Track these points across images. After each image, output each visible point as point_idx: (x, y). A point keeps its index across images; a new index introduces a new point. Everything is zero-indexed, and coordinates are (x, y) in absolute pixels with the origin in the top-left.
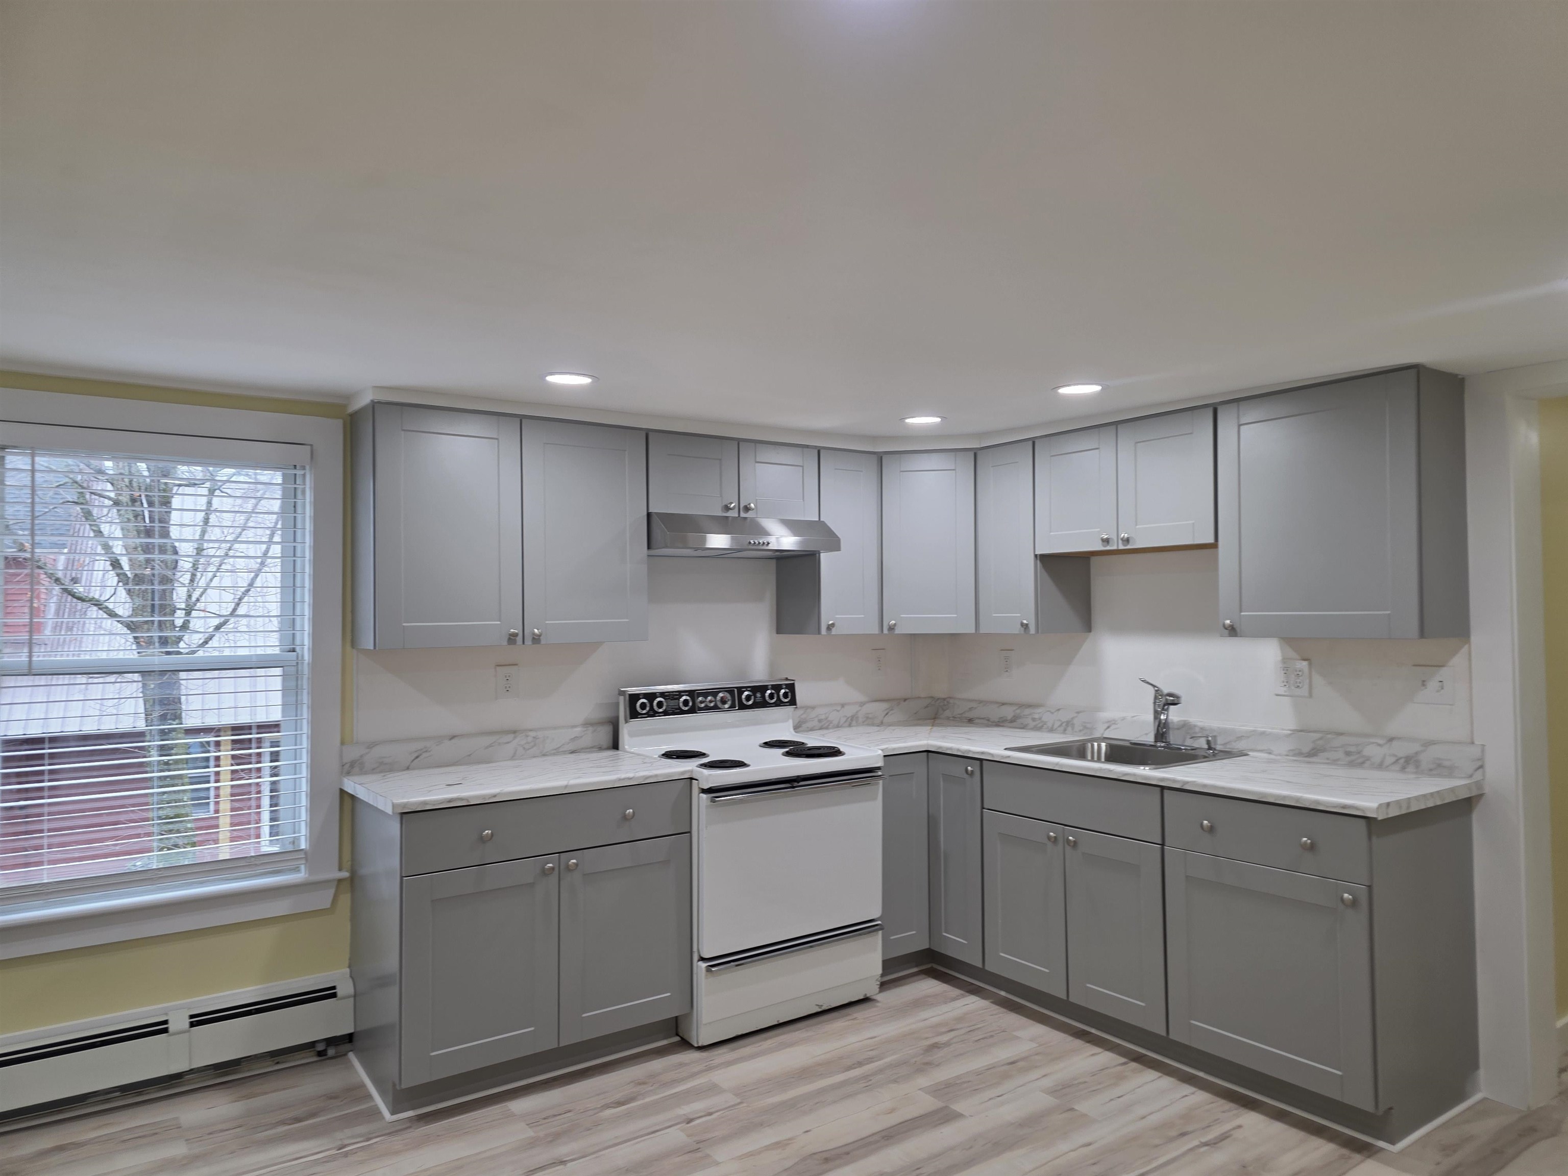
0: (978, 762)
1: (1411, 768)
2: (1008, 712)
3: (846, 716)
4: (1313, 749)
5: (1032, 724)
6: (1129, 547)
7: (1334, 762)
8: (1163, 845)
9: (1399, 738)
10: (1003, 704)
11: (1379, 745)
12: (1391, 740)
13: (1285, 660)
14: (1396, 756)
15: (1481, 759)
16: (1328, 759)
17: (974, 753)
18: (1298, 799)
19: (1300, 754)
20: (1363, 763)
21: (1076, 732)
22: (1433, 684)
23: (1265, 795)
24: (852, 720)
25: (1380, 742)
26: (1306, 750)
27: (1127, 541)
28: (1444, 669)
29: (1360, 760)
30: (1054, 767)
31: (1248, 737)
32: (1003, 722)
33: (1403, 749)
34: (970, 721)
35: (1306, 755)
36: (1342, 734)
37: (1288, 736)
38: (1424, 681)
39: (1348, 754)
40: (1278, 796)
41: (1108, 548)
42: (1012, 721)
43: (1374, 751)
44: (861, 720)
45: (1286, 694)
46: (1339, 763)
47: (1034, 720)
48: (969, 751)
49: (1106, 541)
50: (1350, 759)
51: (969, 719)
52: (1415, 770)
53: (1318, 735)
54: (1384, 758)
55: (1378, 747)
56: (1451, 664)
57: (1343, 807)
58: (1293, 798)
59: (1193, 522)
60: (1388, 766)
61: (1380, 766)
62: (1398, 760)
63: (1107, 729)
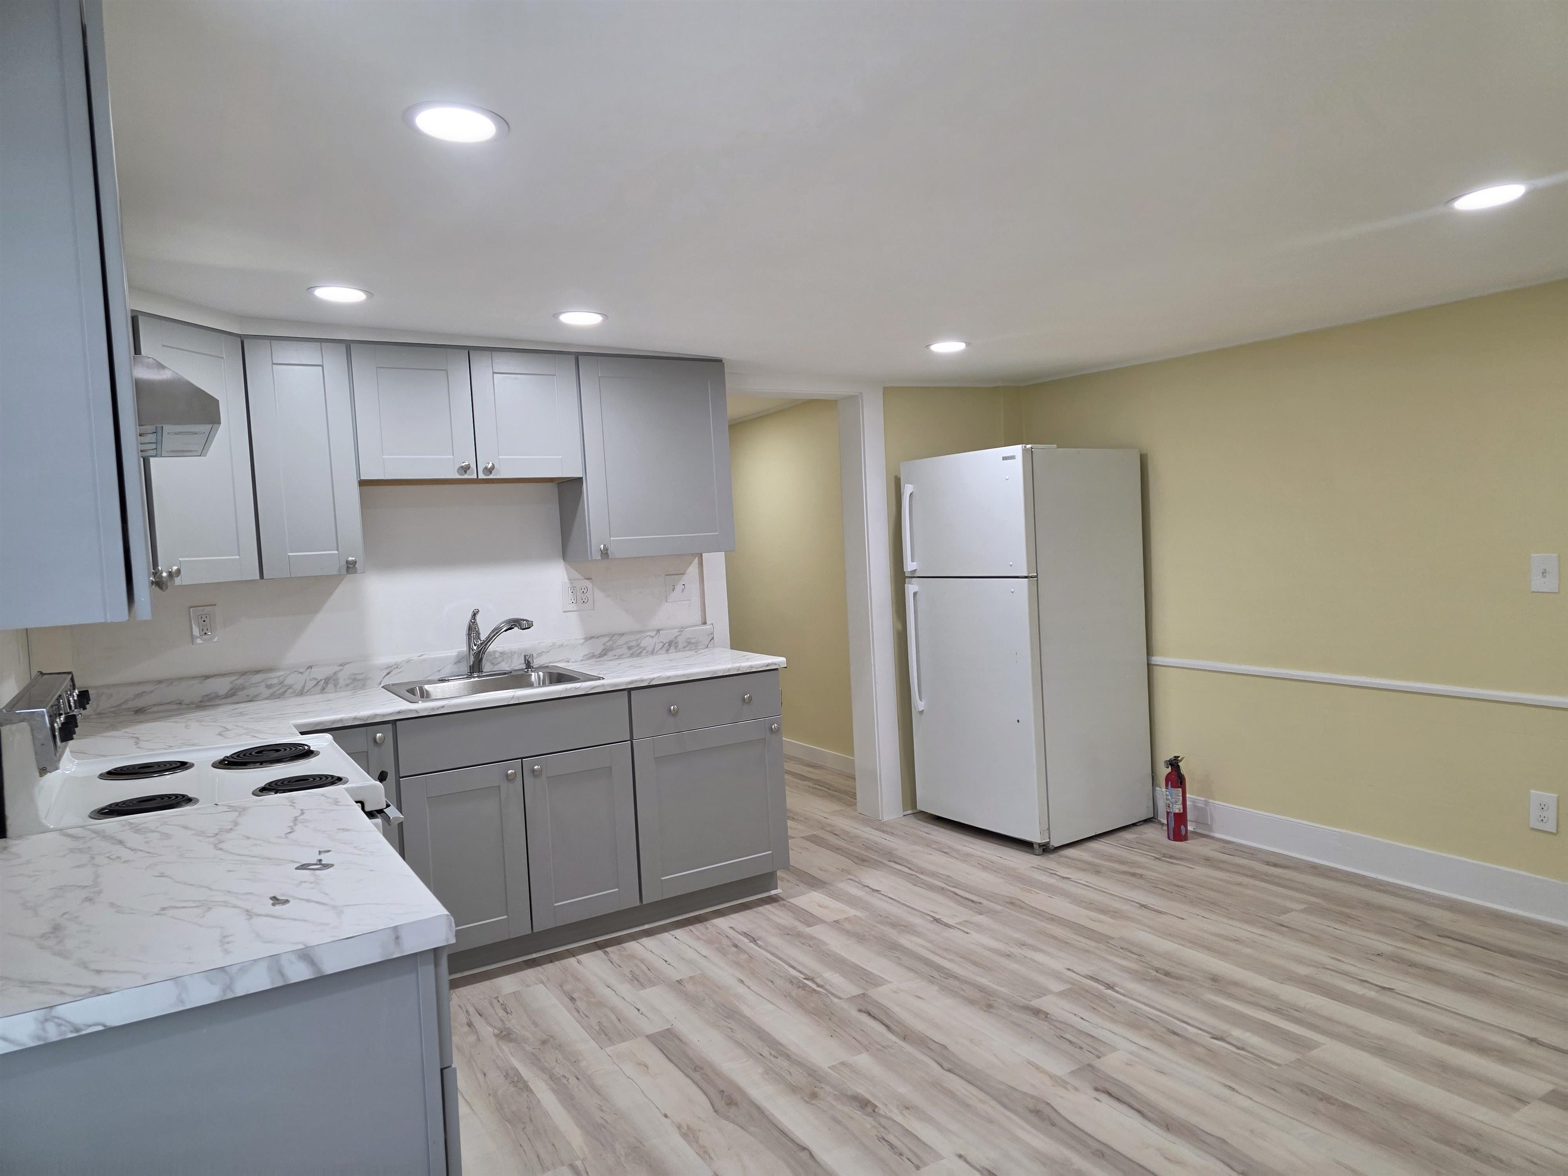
0: (391, 725)
1: (672, 649)
2: (222, 686)
4: (604, 650)
6: (491, 477)
7: (620, 657)
8: (632, 739)
9: (662, 630)
10: (207, 677)
11: (652, 637)
12: (658, 631)
13: (571, 580)
14: (663, 643)
15: (712, 634)
16: (615, 655)
17: (384, 716)
18: (737, 669)
19: (593, 656)
20: (641, 652)
22: (679, 587)
23: (715, 672)
25: (653, 634)
26: (597, 653)
27: (489, 471)
28: (685, 575)
29: (639, 651)
31: (548, 652)
32: (210, 700)
33: (666, 636)
36: (622, 634)
37: (582, 644)
38: (674, 586)
39: (630, 648)
40: (724, 671)
41: (466, 476)
42: (227, 696)
43: (647, 642)
45: (574, 609)
46: (623, 657)
48: (376, 715)
49: (466, 469)
50: (631, 652)
51: (137, 709)
52: (675, 650)
53: (606, 639)
54: (655, 646)
55: (651, 638)
56: (688, 572)
57: (767, 666)
58: (734, 669)
59: (561, 457)
60: (657, 651)
61: (653, 653)
62: (664, 645)
63: (385, 676)
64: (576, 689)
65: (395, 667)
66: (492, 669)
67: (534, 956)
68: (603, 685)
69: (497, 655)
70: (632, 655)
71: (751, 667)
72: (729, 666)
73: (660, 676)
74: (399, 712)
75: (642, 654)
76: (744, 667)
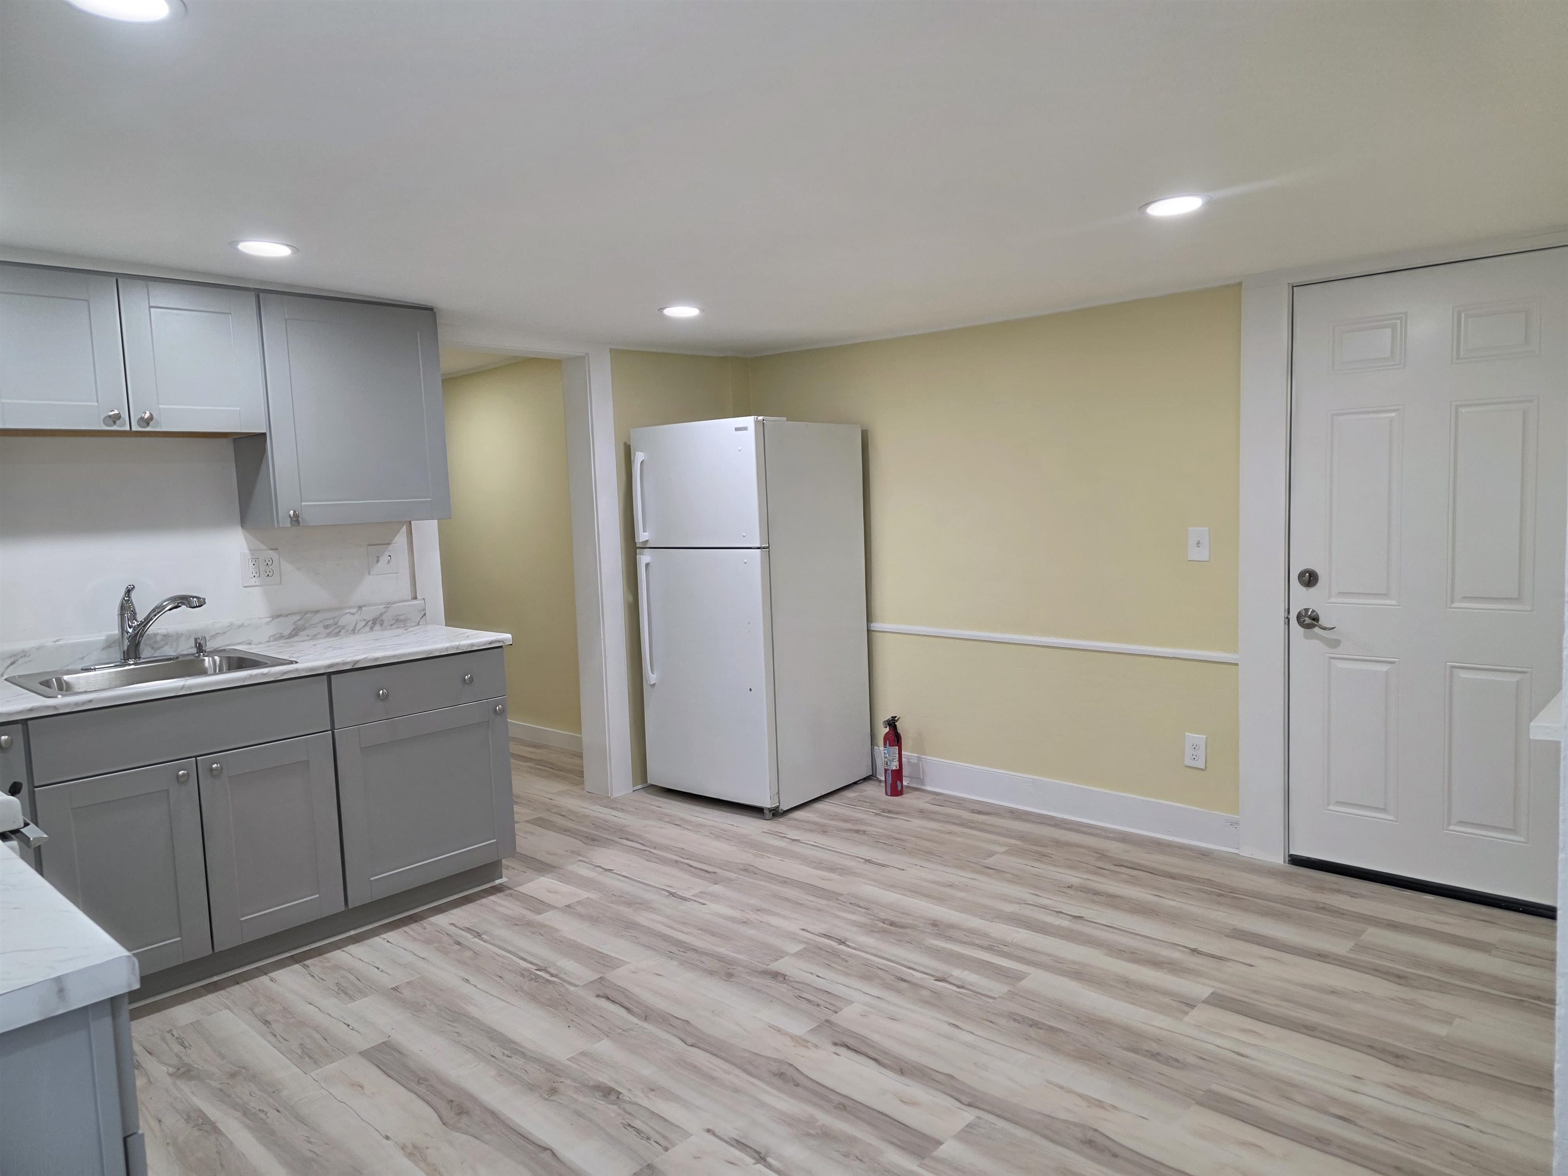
0: (19, 726)
1: (377, 627)
4: (293, 630)
7: (314, 637)
8: (333, 729)
9: (365, 606)
11: (353, 614)
12: (360, 607)
13: (253, 551)
14: (365, 620)
15: (424, 610)
16: (308, 636)
18: (458, 648)
19: (281, 637)
20: (340, 631)
22: (384, 559)
23: (431, 651)
25: (354, 611)
26: (286, 633)
27: (148, 422)
28: (391, 545)
29: (337, 630)
31: (225, 633)
33: (370, 613)
35: (287, 637)
36: (317, 612)
37: (267, 623)
38: (378, 557)
40: (441, 650)
43: (347, 620)
45: (256, 584)
49: (116, 418)
50: (328, 631)
52: (381, 628)
53: (297, 617)
54: (356, 624)
55: (352, 616)
56: (394, 542)
57: (490, 643)
58: (453, 647)
59: (239, 409)
60: (360, 630)
61: (354, 631)
62: (367, 623)
63: (9, 666)
64: (264, 675)
65: (23, 654)
66: (153, 654)
67: (216, 979)
68: (297, 670)
69: (159, 638)
70: (329, 635)
71: (473, 645)
72: (447, 645)
73: (366, 658)
74: (31, 710)
75: (342, 633)
76: (464, 646)
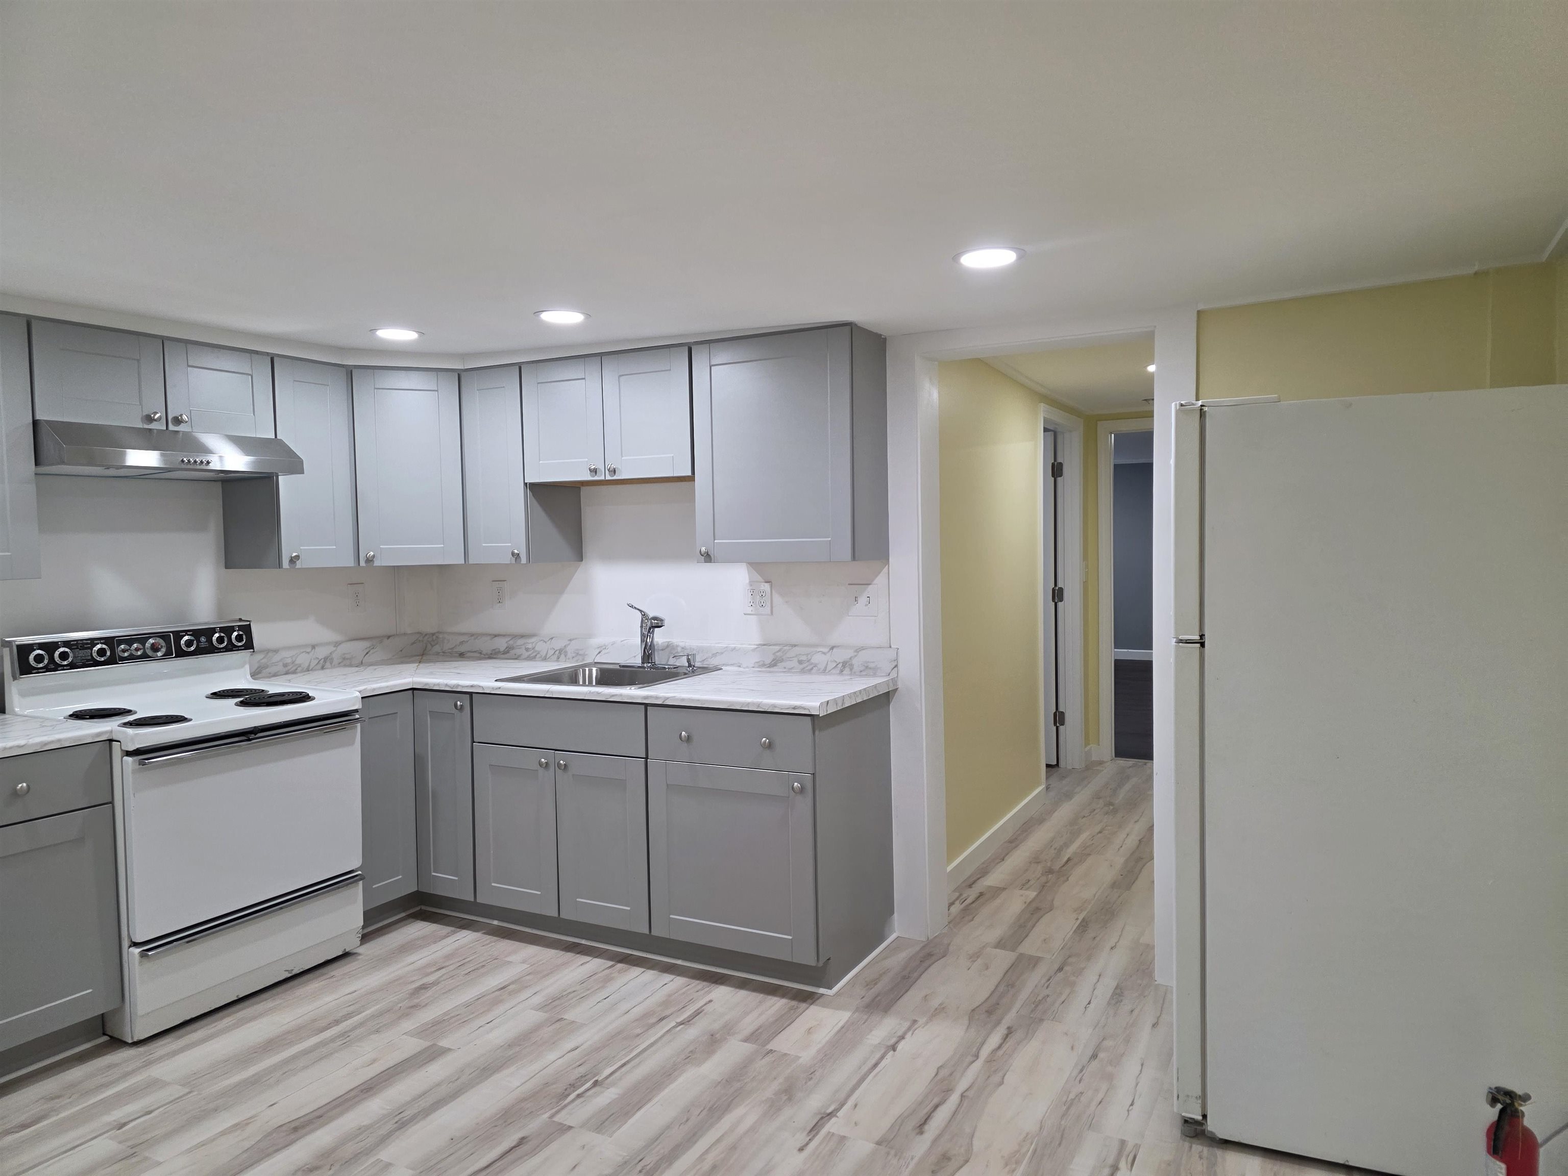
0: (468, 696)
1: (846, 671)
2: (501, 644)
3: (318, 658)
4: (774, 660)
5: (526, 654)
6: (615, 478)
7: (790, 670)
8: (647, 758)
9: (838, 647)
10: (496, 636)
11: (824, 653)
12: (832, 648)
13: (751, 583)
14: (836, 661)
15: (896, 660)
16: (785, 668)
17: (463, 687)
18: (759, 705)
19: (764, 665)
20: (812, 669)
21: (569, 659)
22: (863, 600)
23: (733, 703)
24: (325, 662)
25: (825, 650)
26: (768, 661)
27: (614, 472)
28: (871, 586)
29: (809, 667)
30: (545, 694)
31: (722, 653)
32: (496, 653)
33: (841, 655)
34: (462, 656)
35: (768, 666)
36: (795, 646)
37: (754, 650)
38: (856, 597)
39: (800, 662)
40: (743, 704)
41: (596, 478)
42: (506, 652)
43: (818, 659)
44: (336, 661)
45: (752, 613)
46: (793, 671)
47: (527, 650)
48: (458, 686)
49: (594, 471)
50: (802, 666)
51: (460, 653)
52: (850, 673)
53: (777, 648)
54: (827, 664)
55: (823, 655)
56: (875, 582)
57: (794, 708)
60: (830, 671)
61: (824, 671)
62: (838, 664)
63: (597, 655)
64: (598, 693)
66: (675, 663)
68: (621, 695)
69: (679, 649)
70: (803, 671)
71: (774, 706)
72: (749, 700)
75: (814, 671)
